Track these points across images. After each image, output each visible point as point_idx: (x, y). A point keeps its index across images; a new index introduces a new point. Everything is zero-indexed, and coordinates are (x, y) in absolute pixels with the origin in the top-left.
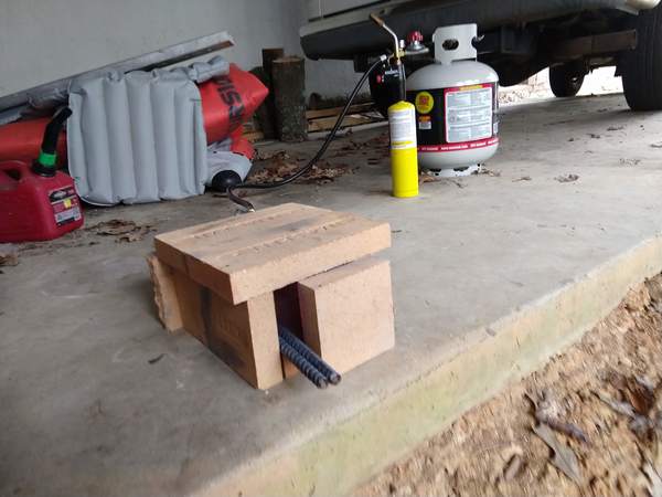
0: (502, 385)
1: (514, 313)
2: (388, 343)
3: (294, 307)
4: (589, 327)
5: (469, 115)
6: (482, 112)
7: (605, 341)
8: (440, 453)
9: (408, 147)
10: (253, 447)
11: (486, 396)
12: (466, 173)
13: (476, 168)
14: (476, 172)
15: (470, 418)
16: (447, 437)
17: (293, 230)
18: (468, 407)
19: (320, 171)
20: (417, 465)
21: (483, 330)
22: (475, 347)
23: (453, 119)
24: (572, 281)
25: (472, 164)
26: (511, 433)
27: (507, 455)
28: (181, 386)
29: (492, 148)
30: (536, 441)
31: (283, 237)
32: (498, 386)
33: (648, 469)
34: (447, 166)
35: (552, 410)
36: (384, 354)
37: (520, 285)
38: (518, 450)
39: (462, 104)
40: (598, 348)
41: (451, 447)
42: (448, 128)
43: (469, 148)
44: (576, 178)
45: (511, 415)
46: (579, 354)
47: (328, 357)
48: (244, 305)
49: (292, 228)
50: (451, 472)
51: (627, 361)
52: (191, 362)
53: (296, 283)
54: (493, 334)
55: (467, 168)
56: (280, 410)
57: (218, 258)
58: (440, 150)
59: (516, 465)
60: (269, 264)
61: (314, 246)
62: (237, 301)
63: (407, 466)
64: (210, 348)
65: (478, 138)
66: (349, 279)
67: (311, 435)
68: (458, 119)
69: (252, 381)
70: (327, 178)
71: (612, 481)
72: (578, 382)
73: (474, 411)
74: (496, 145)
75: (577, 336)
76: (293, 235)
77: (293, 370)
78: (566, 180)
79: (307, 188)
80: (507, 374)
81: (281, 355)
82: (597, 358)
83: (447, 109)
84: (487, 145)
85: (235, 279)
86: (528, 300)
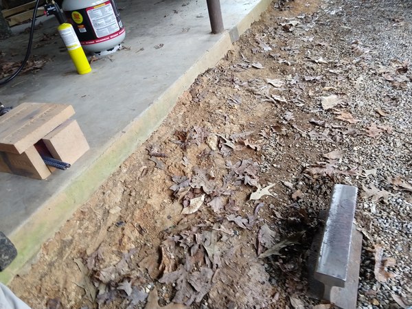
0: (136, 148)
1: (132, 123)
2: (87, 148)
3: (44, 148)
4: (165, 117)
5: (103, 21)
6: (110, 18)
7: (174, 120)
8: (118, 178)
9: (76, 48)
10: (48, 195)
11: (130, 154)
12: (114, 51)
13: (118, 47)
14: (119, 49)
15: (126, 163)
16: (119, 172)
17: (31, 118)
18: (124, 160)
19: (31, 63)
20: (111, 183)
21: (121, 132)
22: (119, 139)
23: (97, 25)
24: (152, 103)
25: (115, 46)
26: (142, 163)
27: (141, 169)
28: (10, 190)
29: (123, 36)
30: (151, 162)
31: (28, 122)
32: (133, 150)
33: (184, 158)
34: (103, 50)
35: (155, 150)
36: (86, 152)
37: (134, 110)
38: (146, 167)
39: (98, 16)
40: (172, 124)
41: (122, 174)
42: (95, 30)
43: (110, 38)
44: (163, 45)
45: (141, 157)
46: (164, 128)
47: (64, 160)
48: (24, 153)
49: (30, 117)
50: (123, 181)
51: (181, 125)
52: (8, 181)
53: (41, 140)
54: (125, 132)
55: (113, 49)
56: (54, 182)
57: (4, 139)
58: (95, 43)
59: (145, 171)
60: (28, 136)
61: (43, 124)
62: (20, 153)
63: (107, 185)
64: (14, 173)
65: (112, 32)
66: (62, 131)
67: (67, 185)
68: (99, 25)
69: (39, 178)
70: (37, 68)
71: (173, 165)
72: (164, 138)
73: (126, 160)
74: (124, 32)
75: (161, 122)
76: (32, 120)
77: (53, 169)
78: (158, 48)
79: (27, 78)
80: (136, 144)
81: (47, 165)
82: (171, 128)
83: (91, 20)
84: (119, 35)
85: (16, 145)
86: (136, 116)
